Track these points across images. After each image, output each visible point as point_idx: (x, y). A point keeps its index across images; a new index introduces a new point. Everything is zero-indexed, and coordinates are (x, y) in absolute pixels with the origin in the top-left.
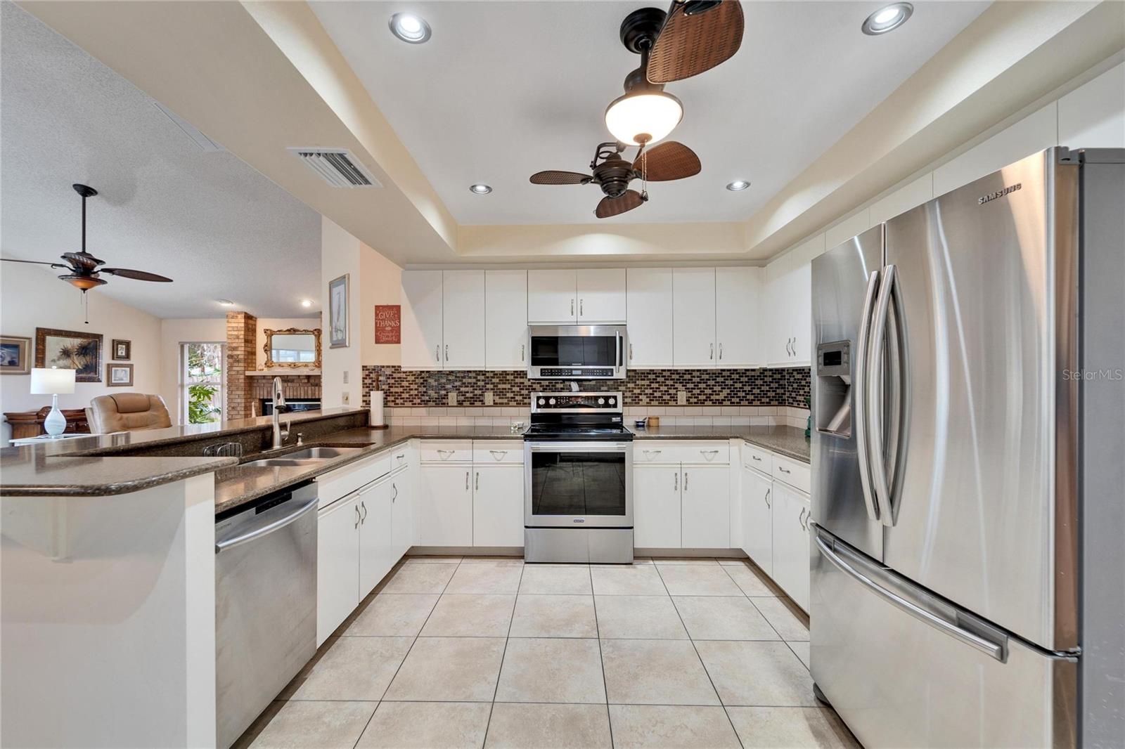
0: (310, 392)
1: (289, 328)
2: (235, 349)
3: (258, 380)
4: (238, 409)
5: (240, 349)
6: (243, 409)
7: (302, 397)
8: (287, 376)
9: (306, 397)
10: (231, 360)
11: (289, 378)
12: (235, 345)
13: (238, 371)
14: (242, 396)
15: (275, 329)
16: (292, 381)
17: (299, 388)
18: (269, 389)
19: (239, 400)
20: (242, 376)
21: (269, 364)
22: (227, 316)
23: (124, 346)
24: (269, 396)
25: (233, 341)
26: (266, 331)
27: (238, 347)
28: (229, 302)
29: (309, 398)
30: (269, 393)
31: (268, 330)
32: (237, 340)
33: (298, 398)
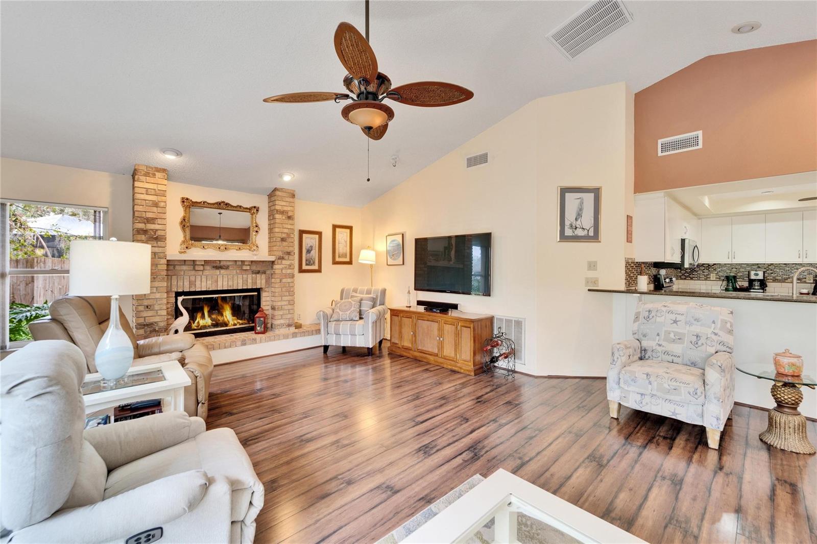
0: (250, 281)
1: (220, 201)
3: (177, 266)
4: (157, 307)
5: (158, 221)
7: (240, 288)
8: (220, 261)
9: (245, 288)
10: (142, 237)
11: (222, 264)
12: (149, 215)
13: (155, 253)
14: (164, 290)
15: (195, 198)
16: (227, 268)
17: (235, 277)
18: (193, 278)
19: (158, 295)
20: (163, 261)
21: (187, 245)
22: (138, 172)
24: (193, 287)
25: (147, 209)
26: (184, 200)
27: (157, 219)
28: (178, 153)
29: (249, 288)
30: (191, 283)
31: (187, 199)
32: (155, 209)
33: (235, 288)
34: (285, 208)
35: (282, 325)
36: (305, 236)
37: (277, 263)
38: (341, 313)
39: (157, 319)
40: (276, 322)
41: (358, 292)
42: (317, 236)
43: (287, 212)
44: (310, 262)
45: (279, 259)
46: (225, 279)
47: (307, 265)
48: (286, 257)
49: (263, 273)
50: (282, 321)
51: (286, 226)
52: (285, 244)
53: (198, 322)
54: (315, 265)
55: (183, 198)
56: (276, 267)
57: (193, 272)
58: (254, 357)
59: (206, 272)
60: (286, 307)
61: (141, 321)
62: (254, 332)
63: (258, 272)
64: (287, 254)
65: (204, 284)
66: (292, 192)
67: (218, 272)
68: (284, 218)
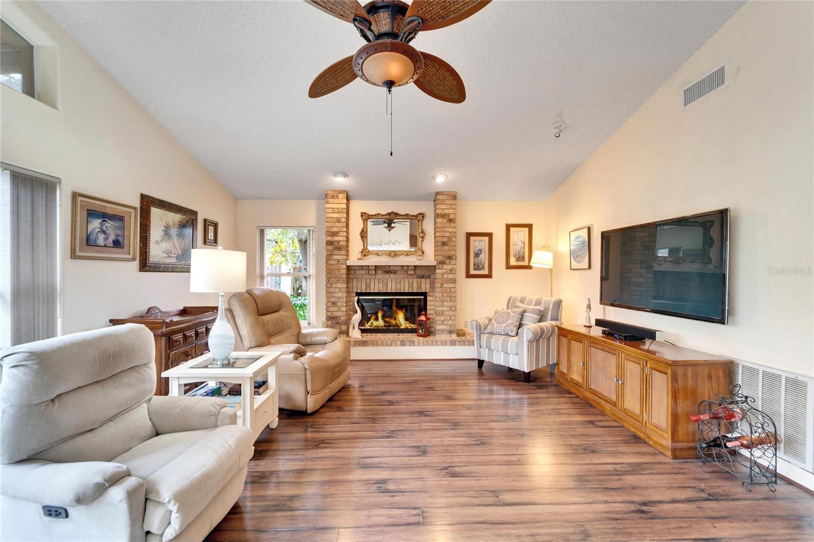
0: (415, 285)
1: (390, 211)
2: (335, 234)
3: (355, 270)
4: (339, 304)
5: (341, 234)
6: (345, 305)
7: (406, 291)
8: (389, 266)
9: (411, 291)
10: (330, 248)
11: (391, 268)
12: (335, 230)
13: (338, 260)
14: (345, 290)
15: (371, 212)
16: (395, 272)
17: (402, 281)
18: (368, 281)
19: (340, 295)
20: (344, 267)
21: (365, 253)
22: (327, 196)
23: (212, 228)
24: (369, 289)
25: (333, 225)
26: (363, 214)
27: (339, 232)
28: (345, 175)
29: (414, 291)
30: (368, 286)
31: (365, 213)
32: (338, 224)
33: (402, 291)
34: (447, 212)
35: (443, 331)
36: (472, 238)
37: (438, 267)
38: (496, 325)
39: (339, 314)
40: (438, 327)
41: (525, 303)
42: (487, 238)
43: (448, 215)
44: (478, 266)
45: (439, 263)
46: (394, 283)
47: (475, 269)
48: (448, 262)
49: (427, 278)
50: (443, 327)
51: (448, 230)
52: (446, 248)
53: (372, 323)
54: (484, 270)
55: (361, 213)
56: (437, 271)
57: (368, 276)
58: (413, 358)
59: (378, 276)
60: (447, 313)
61: (329, 314)
62: (416, 334)
63: (423, 277)
64: (448, 259)
65: (377, 286)
66: (453, 194)
67: (387, 276)
68: (445, 221)
